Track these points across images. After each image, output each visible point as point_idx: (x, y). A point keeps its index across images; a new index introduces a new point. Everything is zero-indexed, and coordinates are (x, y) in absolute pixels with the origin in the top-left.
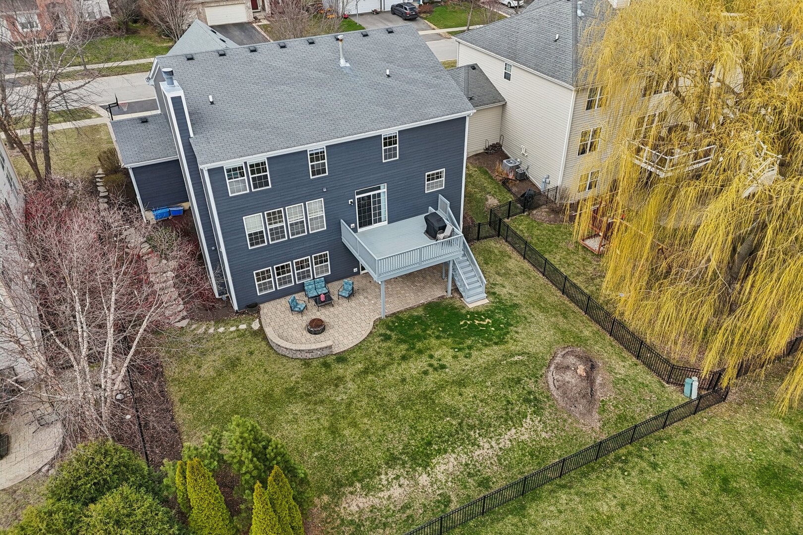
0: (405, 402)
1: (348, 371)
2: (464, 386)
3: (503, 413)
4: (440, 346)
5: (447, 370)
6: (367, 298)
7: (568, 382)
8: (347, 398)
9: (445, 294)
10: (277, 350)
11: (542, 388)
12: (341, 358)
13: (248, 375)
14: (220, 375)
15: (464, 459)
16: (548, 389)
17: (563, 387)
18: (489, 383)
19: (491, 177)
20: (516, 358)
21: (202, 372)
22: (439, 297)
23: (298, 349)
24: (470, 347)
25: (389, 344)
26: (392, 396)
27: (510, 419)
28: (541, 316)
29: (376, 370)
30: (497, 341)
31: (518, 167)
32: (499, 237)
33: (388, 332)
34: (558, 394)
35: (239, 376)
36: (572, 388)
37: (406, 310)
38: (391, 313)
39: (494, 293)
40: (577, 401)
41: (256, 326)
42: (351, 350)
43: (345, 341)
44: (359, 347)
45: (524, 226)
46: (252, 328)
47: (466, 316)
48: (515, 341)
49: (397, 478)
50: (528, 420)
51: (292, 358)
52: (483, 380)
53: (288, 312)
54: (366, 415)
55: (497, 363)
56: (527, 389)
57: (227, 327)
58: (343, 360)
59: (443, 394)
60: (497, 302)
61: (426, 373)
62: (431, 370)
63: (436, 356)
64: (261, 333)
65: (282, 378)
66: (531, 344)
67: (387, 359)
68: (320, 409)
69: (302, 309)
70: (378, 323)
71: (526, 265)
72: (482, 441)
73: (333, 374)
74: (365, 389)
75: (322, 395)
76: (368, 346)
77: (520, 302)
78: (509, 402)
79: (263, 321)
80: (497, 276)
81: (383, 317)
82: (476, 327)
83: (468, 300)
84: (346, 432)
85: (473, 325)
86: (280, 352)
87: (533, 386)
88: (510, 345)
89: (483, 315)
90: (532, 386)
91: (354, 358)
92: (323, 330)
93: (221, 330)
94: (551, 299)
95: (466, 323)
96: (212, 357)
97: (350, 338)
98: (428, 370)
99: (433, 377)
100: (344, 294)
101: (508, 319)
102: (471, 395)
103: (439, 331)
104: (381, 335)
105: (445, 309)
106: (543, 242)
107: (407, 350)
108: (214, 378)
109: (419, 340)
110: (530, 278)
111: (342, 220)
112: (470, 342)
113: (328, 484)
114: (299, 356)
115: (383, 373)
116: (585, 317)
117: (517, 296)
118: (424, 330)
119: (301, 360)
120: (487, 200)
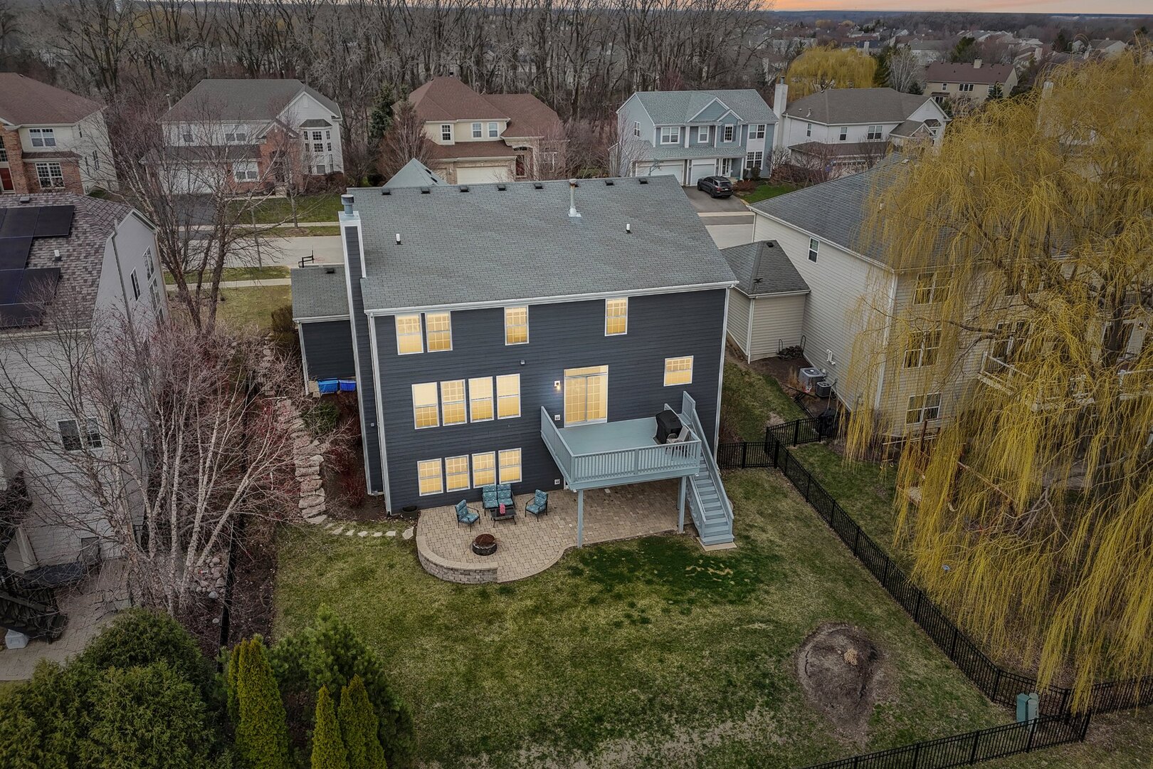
0: (578, 659)
1: (511, 607)
2: (669, 650)
3: (719, 697)
4: (648, 594)
5: (650, 626)
6: (565, 519)
7: (828, 670)
8: (500, 641)
9: (675, 529)
10: (425, 567)
11: (786, 672)
12: (507, 590)
13: (379, 592)
14: (344, 588)
15: (646, 750)
16: (796, 675)
17: (818, 676)
18: (707, 652)
19: (780, 390)
20: (756, 626)
21: (323, 582)
22: (666, 532)
23: (451, 567)
24: (691, 602)
25: (577, 580)
26: (563, 648)
27: (729, 706)
28: (810, 578)
29: (551, 611)
30: (734, 598)
31: (821, 379)
32: (775, 468)
33: (581, 566)
34: (808, 685)
35: (368, 592)
36: (831, 679)
37: (612, 543)
38: (592, 542)
39: (747, 537)
40: (836, 698)
41: (407, 534)
42: (524, 582)
43: (519, 569)
44: (534, 579)
45: (817, 459)
46: (402, 537)
47: (697, 559)
48: (761, 602)
49: (543, 757)
50: (755, 714)
51: (442, 580)
52: (698, 646)
53: (455, 523)
54: (520, 666)
55: (726, 627)
56: (762, 668)
57: (371, 532)
58: (508, 592)
59: (635, 656)
60: (748, 549)
61: (618, 625)
62: (627, 622)
63: (639, 606)
64: (412, 545)
65: (421, 602)
66: (784, 610)
67: (568, 599)
68: (460, 648)
69: (472, 520)
70: (572, 553)
71: (808, 510)
72: (678, 731)
73: (490, 607)
74: (528, 632)
75: (467, 632)
76: (547, 579)
77: (784, 554)
78: (730, 683)
79: (419, 530)
80: (757, 516)
81: (579, 546)
82: (709, 577)
83: (704, 540)
84: (487, 684)
85: (704, 574)
86: (428, 570)
87: (773, 667)
88: (751, 608)
89: (724, 562)
90: (771, 667)
91: (525, 591)
92: (494, 550)
93: (363, 534)
94: (832, 558)
95: (695, 569)
96: (341, 565)
97: (527, 565)
98: (622, 622)
99: (627, 631)
100: (532, 510)
101: (758, 573)
102: (676, 664)
103: (652, 574)
104: (569, 568)
105: (671, 547)
106: (840, 482)
107: (601, 592)
108: (335, 591)
109: (620, 583)
110: (809, 527)
111: (543, 407)
112: (693, 595)
113: (445, 746)
114: (451, 578)
115: (559, 617)
116: (882, 591)
117: (780, 546)
118: (631, 571)
119: (453, 583)
120: (768, 418)
